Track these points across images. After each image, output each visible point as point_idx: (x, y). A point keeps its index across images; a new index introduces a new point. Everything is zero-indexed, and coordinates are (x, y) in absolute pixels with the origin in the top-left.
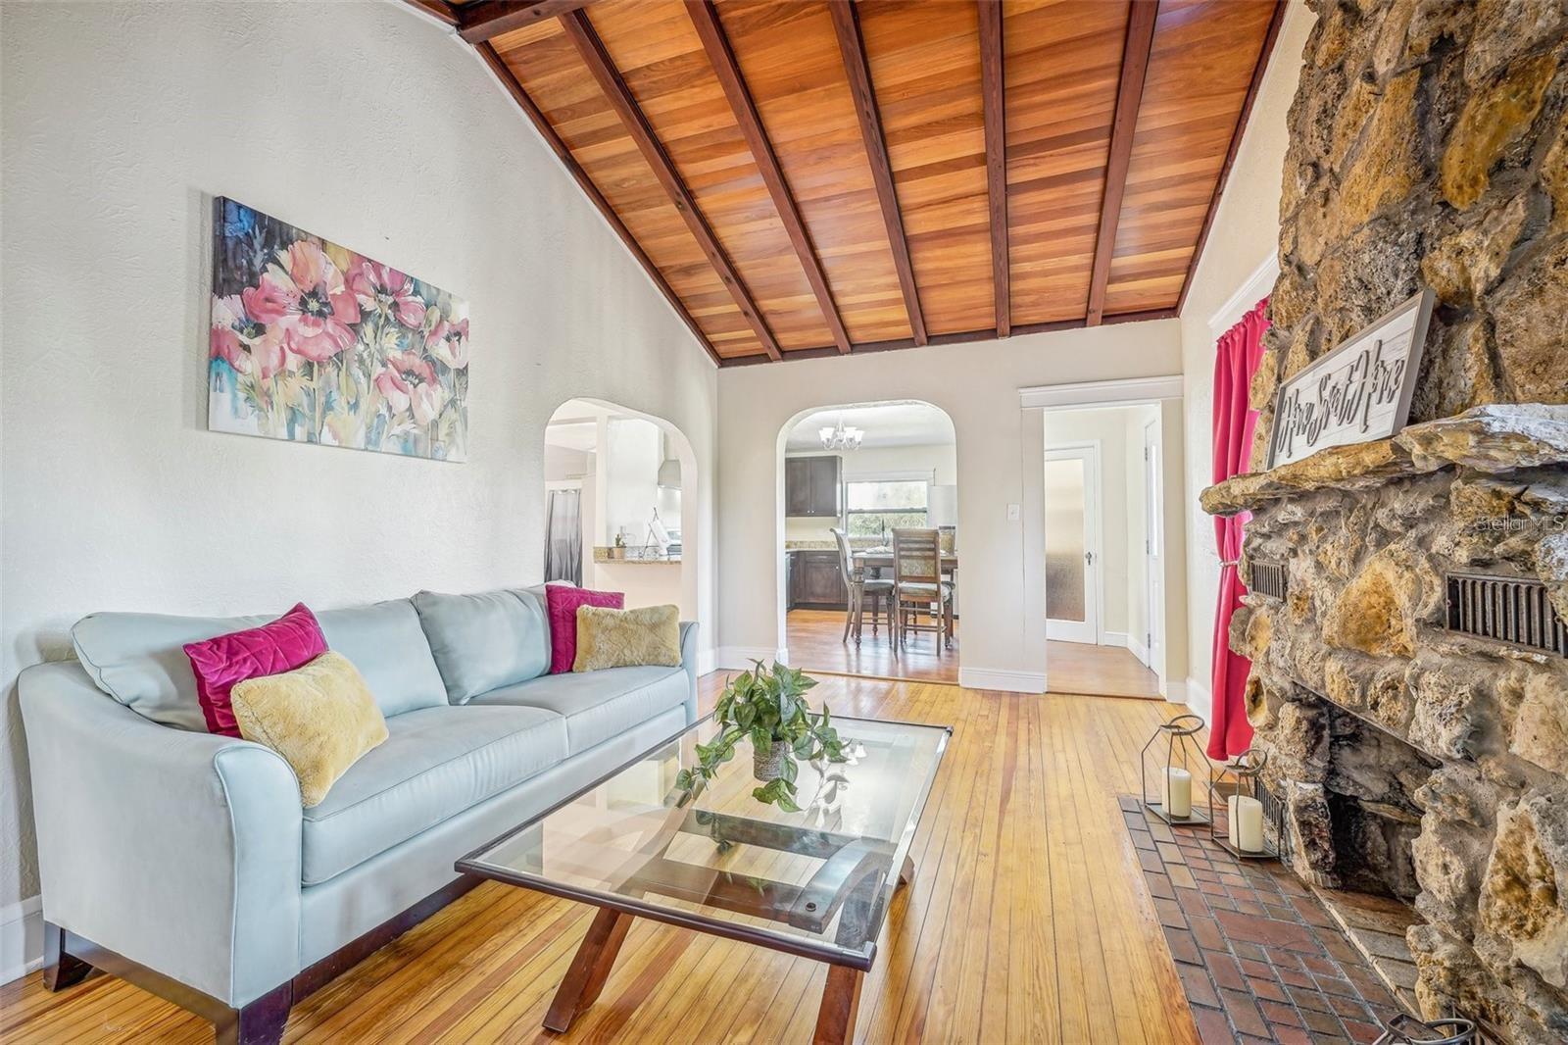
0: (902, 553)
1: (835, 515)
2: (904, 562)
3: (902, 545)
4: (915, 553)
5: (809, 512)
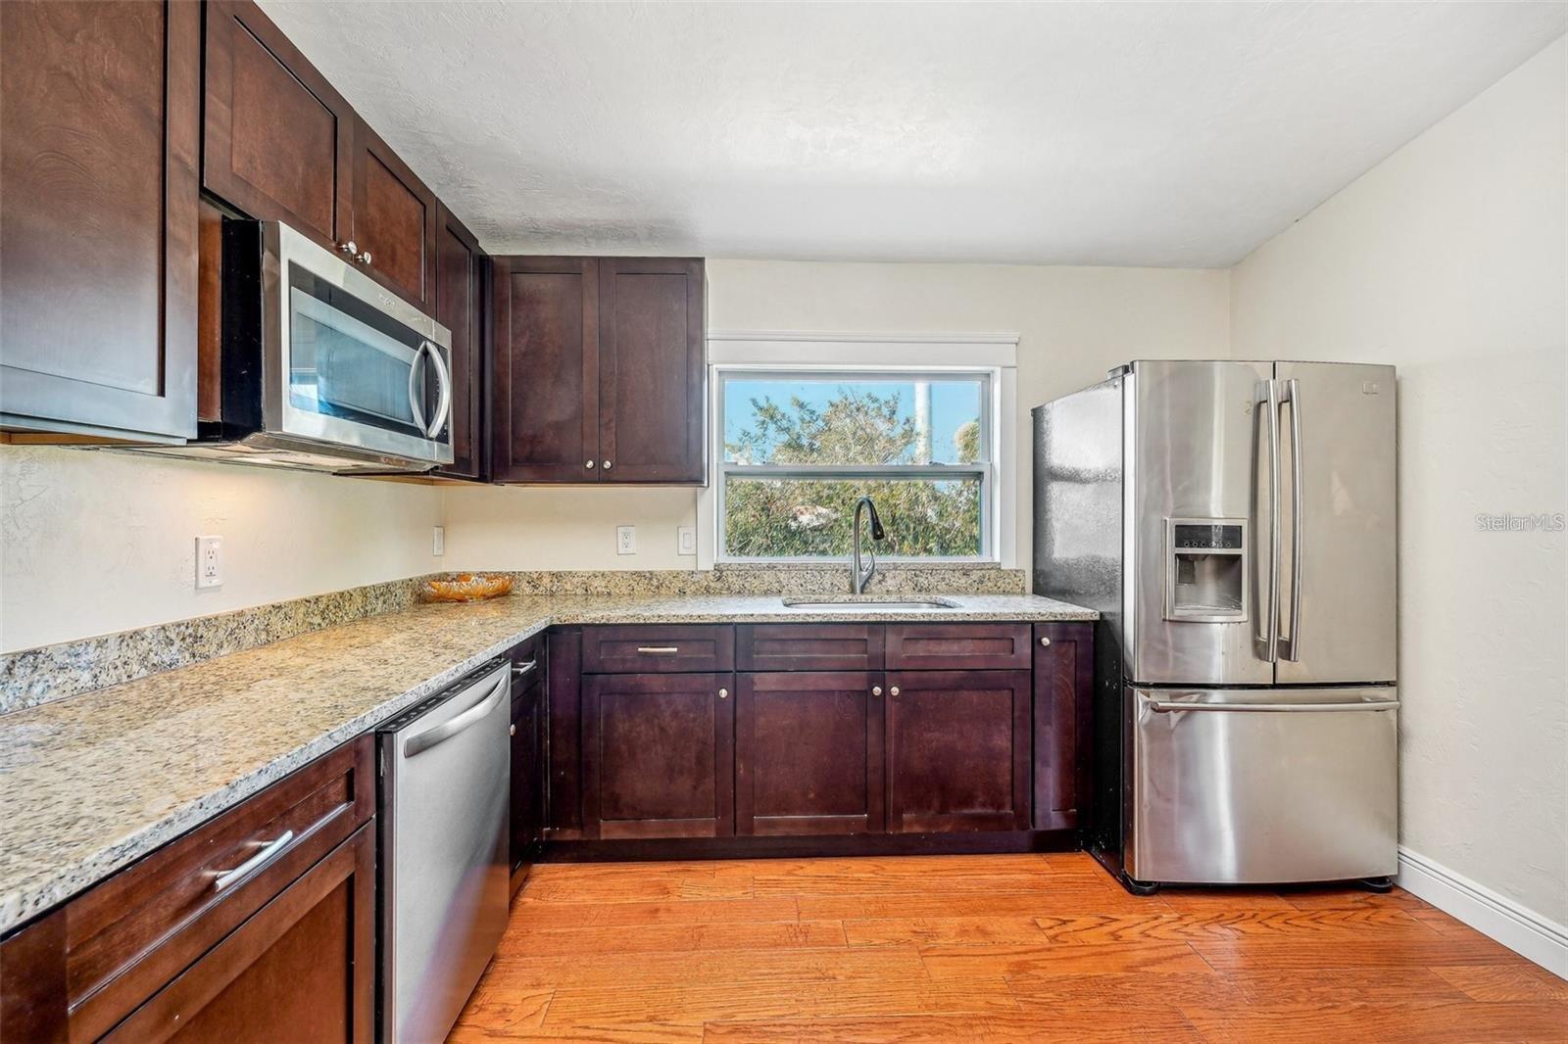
5: (590, 464)
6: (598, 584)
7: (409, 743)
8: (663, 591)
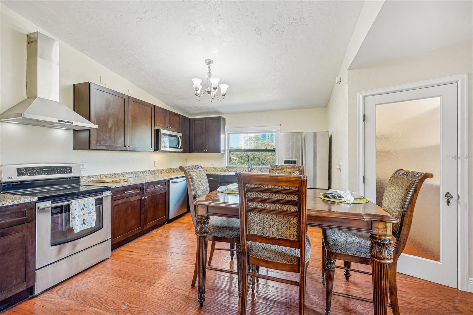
0: (252, 205)
1: (220, 152)
2: (253, 217)
3: (250, 195)
4: (268, 206)
5: (204, 150)
6: (208, 169)
7: (171, 182)
8: (218, 171)
